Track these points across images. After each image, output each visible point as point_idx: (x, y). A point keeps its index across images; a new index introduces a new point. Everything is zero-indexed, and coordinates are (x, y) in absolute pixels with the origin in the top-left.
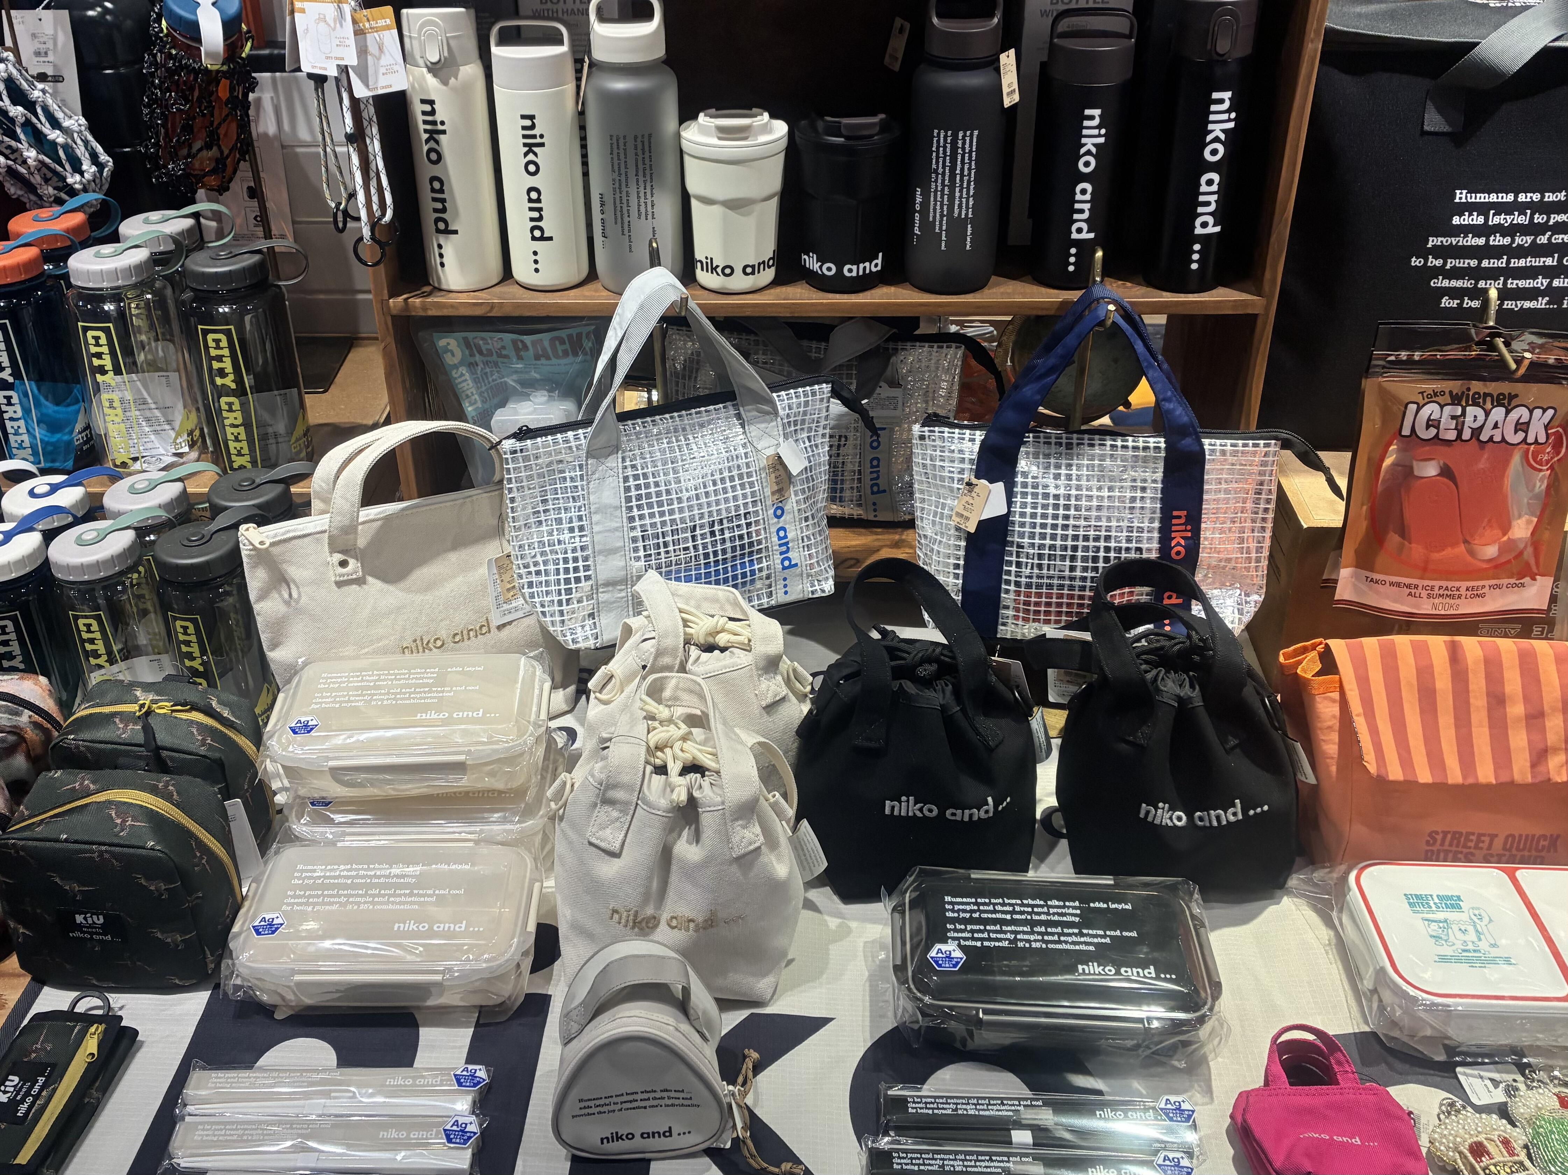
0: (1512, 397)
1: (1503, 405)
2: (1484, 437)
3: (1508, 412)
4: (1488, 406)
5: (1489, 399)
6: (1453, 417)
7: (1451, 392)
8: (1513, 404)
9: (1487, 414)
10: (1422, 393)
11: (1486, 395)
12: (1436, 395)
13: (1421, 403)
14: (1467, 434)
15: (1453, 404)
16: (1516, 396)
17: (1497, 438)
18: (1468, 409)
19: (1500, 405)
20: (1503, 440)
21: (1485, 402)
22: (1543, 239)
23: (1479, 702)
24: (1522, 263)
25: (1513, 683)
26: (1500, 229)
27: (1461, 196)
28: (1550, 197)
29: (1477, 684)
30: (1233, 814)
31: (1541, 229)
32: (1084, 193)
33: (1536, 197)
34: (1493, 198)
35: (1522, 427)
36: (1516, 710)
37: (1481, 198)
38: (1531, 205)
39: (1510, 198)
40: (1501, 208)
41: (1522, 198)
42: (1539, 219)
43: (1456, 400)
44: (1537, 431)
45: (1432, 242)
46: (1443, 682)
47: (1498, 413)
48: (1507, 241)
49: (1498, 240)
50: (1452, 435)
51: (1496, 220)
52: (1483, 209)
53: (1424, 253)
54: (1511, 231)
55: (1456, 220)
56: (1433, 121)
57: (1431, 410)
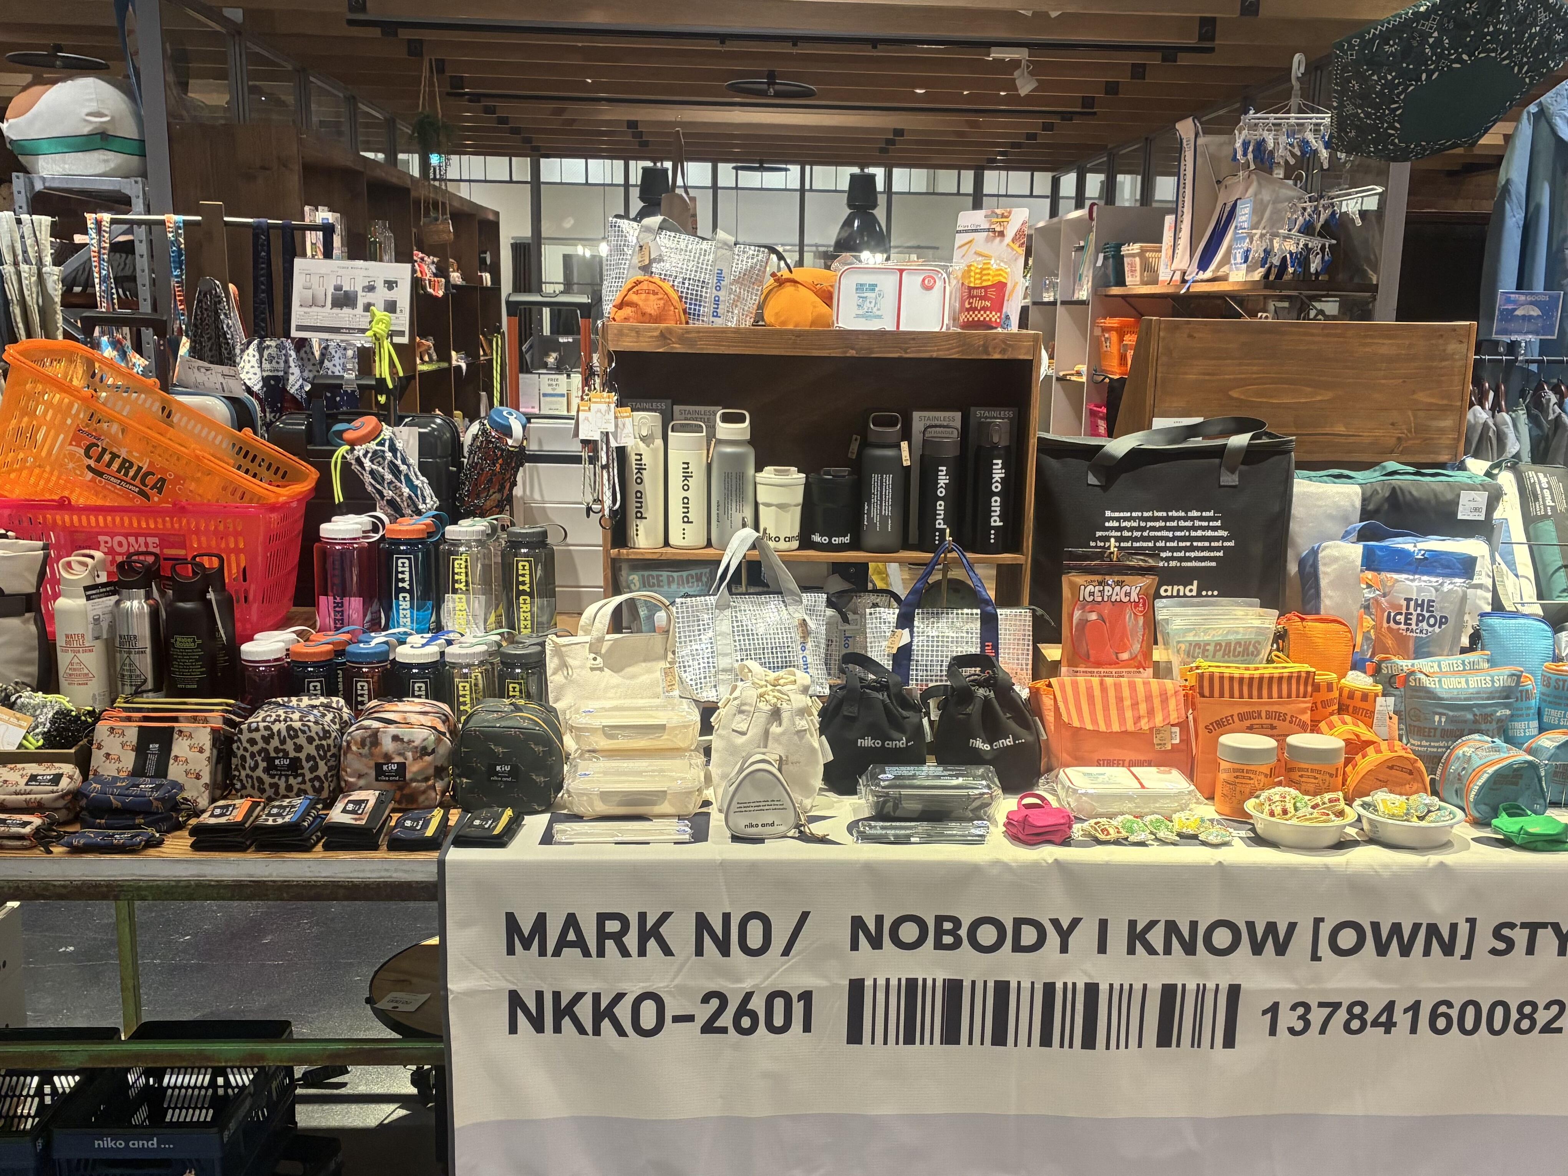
0: (1123, 582)
1: (1119, 585)
2: (1113, 599)
3: (1121, 588)
4: (1114, 586)
6: (1100, 591)
7: (1098, 581)
8: (1123, 585)
9: (1113, 589)
10: (1086, 581)
11: (1112, 581)
12: (1092, 582)
14: (1106, 599)
15: (1099, 586)
16: (1125, 581)
17: (1118, 600)
18: (1105, 587)
20: (1121, 600)
21: (1112, 584)
22: (1145, 534)
23: (1112, 701)
24: (1138, 544)
25: (1126, 693)
26: (1125, 528)
27: (1108, 514)
28: (1146, 514)
29: (1112, 693)
30: (1009, 742)
31: (1143, 529)
32: (941, 506)
33: (1140, 514)
34: (1122, 514)
36: (1127, 703)
37: (1117, 514)
38: (1138, 517)
39: (1129, 514)
40: (1126, 519)
41: (1134, 514)
42: (1143, 524)
43: (1100, 584)
45: (1098, 534)
46: (1097, 692)
48: (1130, 534)
49: (1126, 534)
50: (1100, 599)
51: (1124, 524)
52: (1118, 519)
53: (1095, 539)
54: (1131, 529)
55: (1107, 524)
56: (1092, 480)
57: (1090, 588)
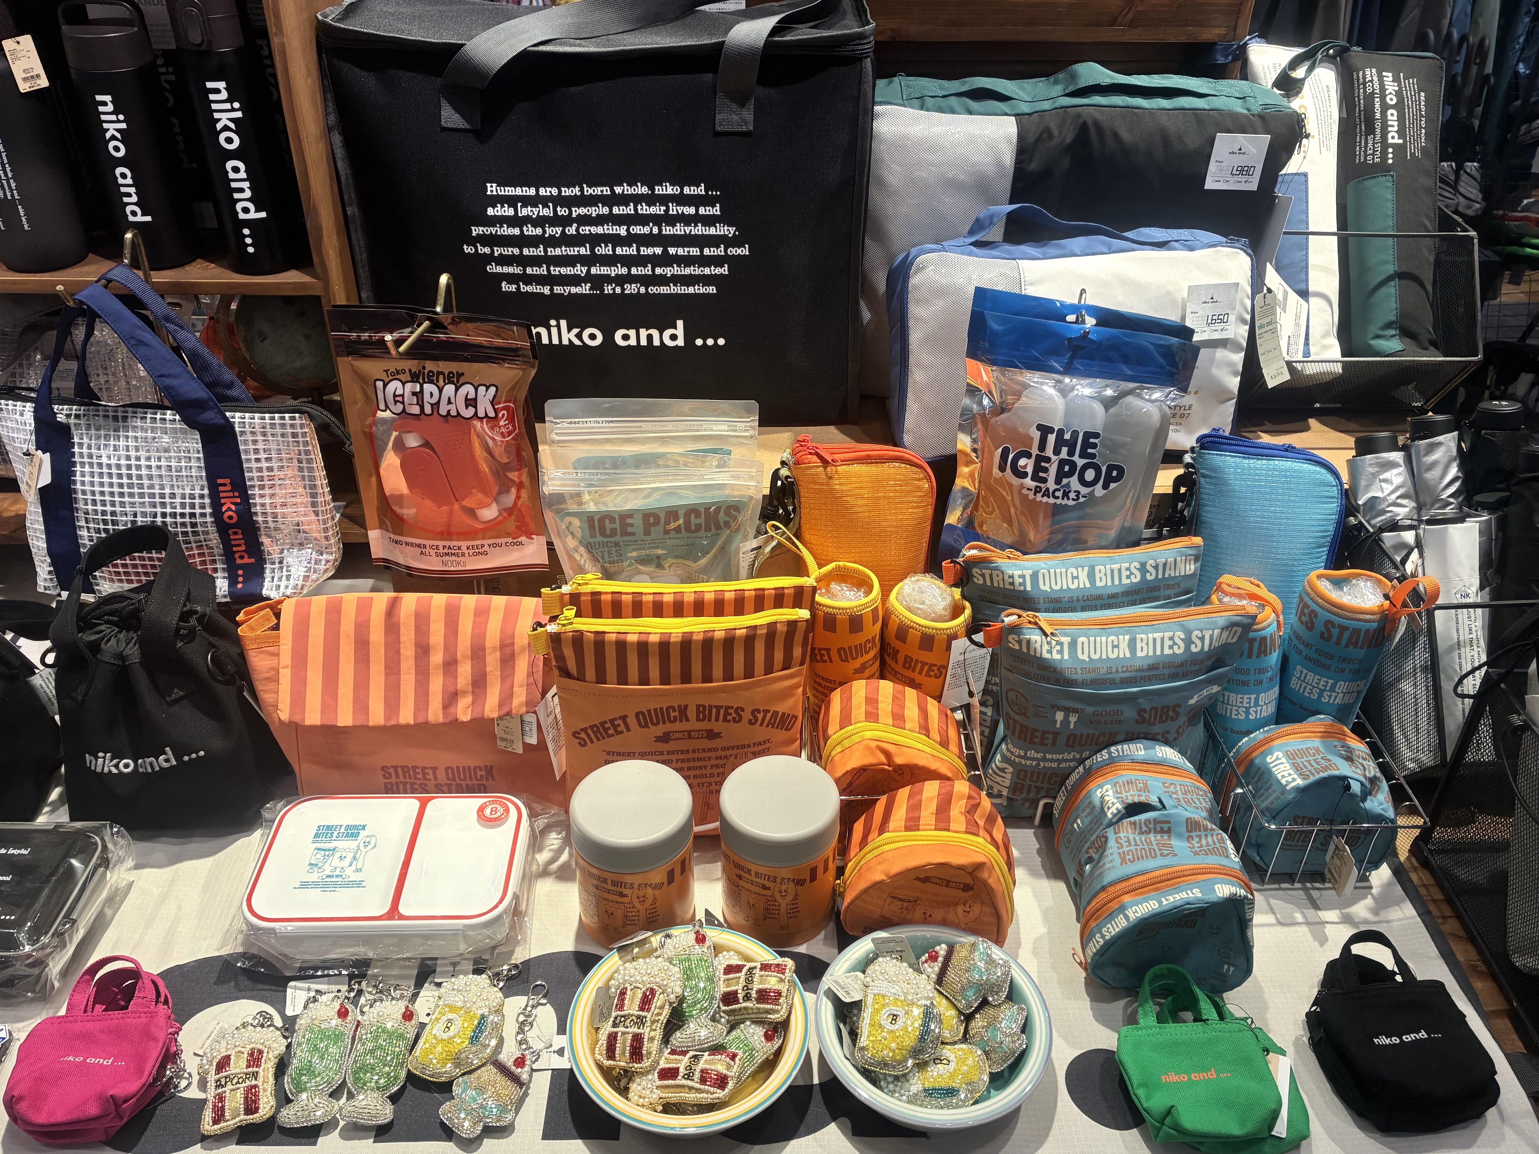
0: (460, 375)
1: (452, 383)
2: (443, 411)
3: (457, 389)
4: (441, 383)
5: (441, 377)
6: (414, 394)
7: (410, 370)
8: (461, 381)
9: (441, 390)
10: (386, 371)
11: (439, 373)
12: (398, 373)
13: (387, 380)
14: (428, 410)
15: (412, 381)
16: (463, 374)
17: (454, 413)
18: (425, 385)
19: (451, 382)
20: (459, 414)
21: (438, 381)
22: (572, 230)
23: (408, 651)
24: (558, 252)
25: (437, 635)
26: (527, 220)
27: (492, 189)
28: (566, 192)
29: (408, 636)
30: (166, 760)
31: (566, 221)
32: (124, 177)
33: (555, 191)
34: (519, 191)
35: (471, 402)
36: (437, 658)
37: (509, 191)
38: (551, 198)
39: (532, 192)
40: (527, 201)
41: (542, 192)
42: (562, 211)
43: (415, 377)
44: (484, 406)
45: (476, 231)
46: (377, 635)
47: (449, 389)
48: (539, 231)
49: (530, 231)
50: (416, 410)
51: (524, 212)
52: (512, 201)
53: (473, 241)
54: (540, 222)
55: (490, 211)
56: (450, 117)
57: (395, 386)
